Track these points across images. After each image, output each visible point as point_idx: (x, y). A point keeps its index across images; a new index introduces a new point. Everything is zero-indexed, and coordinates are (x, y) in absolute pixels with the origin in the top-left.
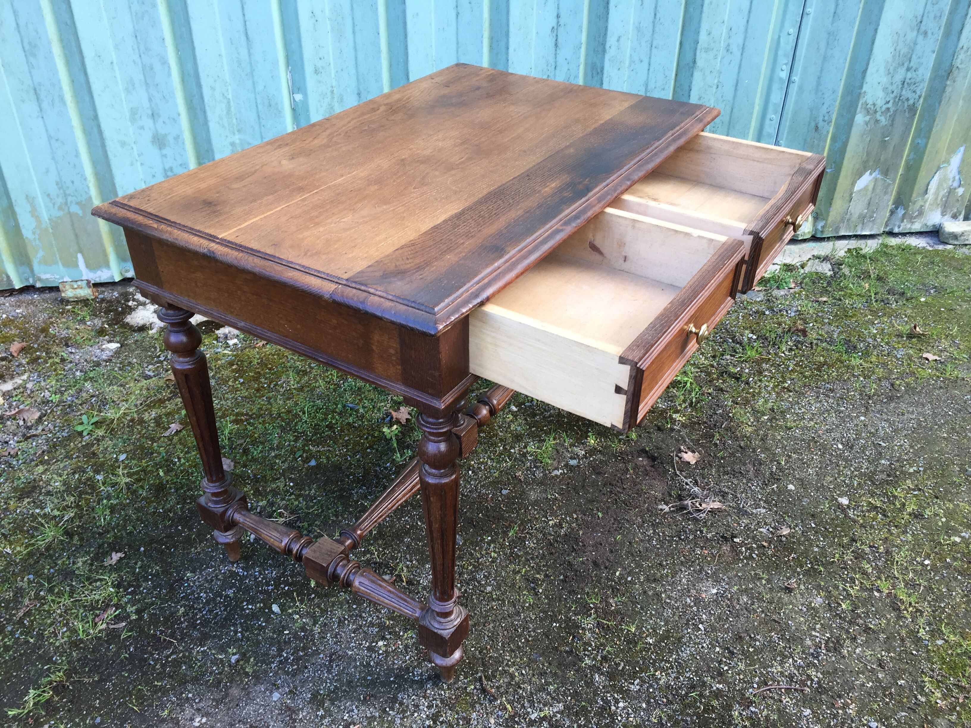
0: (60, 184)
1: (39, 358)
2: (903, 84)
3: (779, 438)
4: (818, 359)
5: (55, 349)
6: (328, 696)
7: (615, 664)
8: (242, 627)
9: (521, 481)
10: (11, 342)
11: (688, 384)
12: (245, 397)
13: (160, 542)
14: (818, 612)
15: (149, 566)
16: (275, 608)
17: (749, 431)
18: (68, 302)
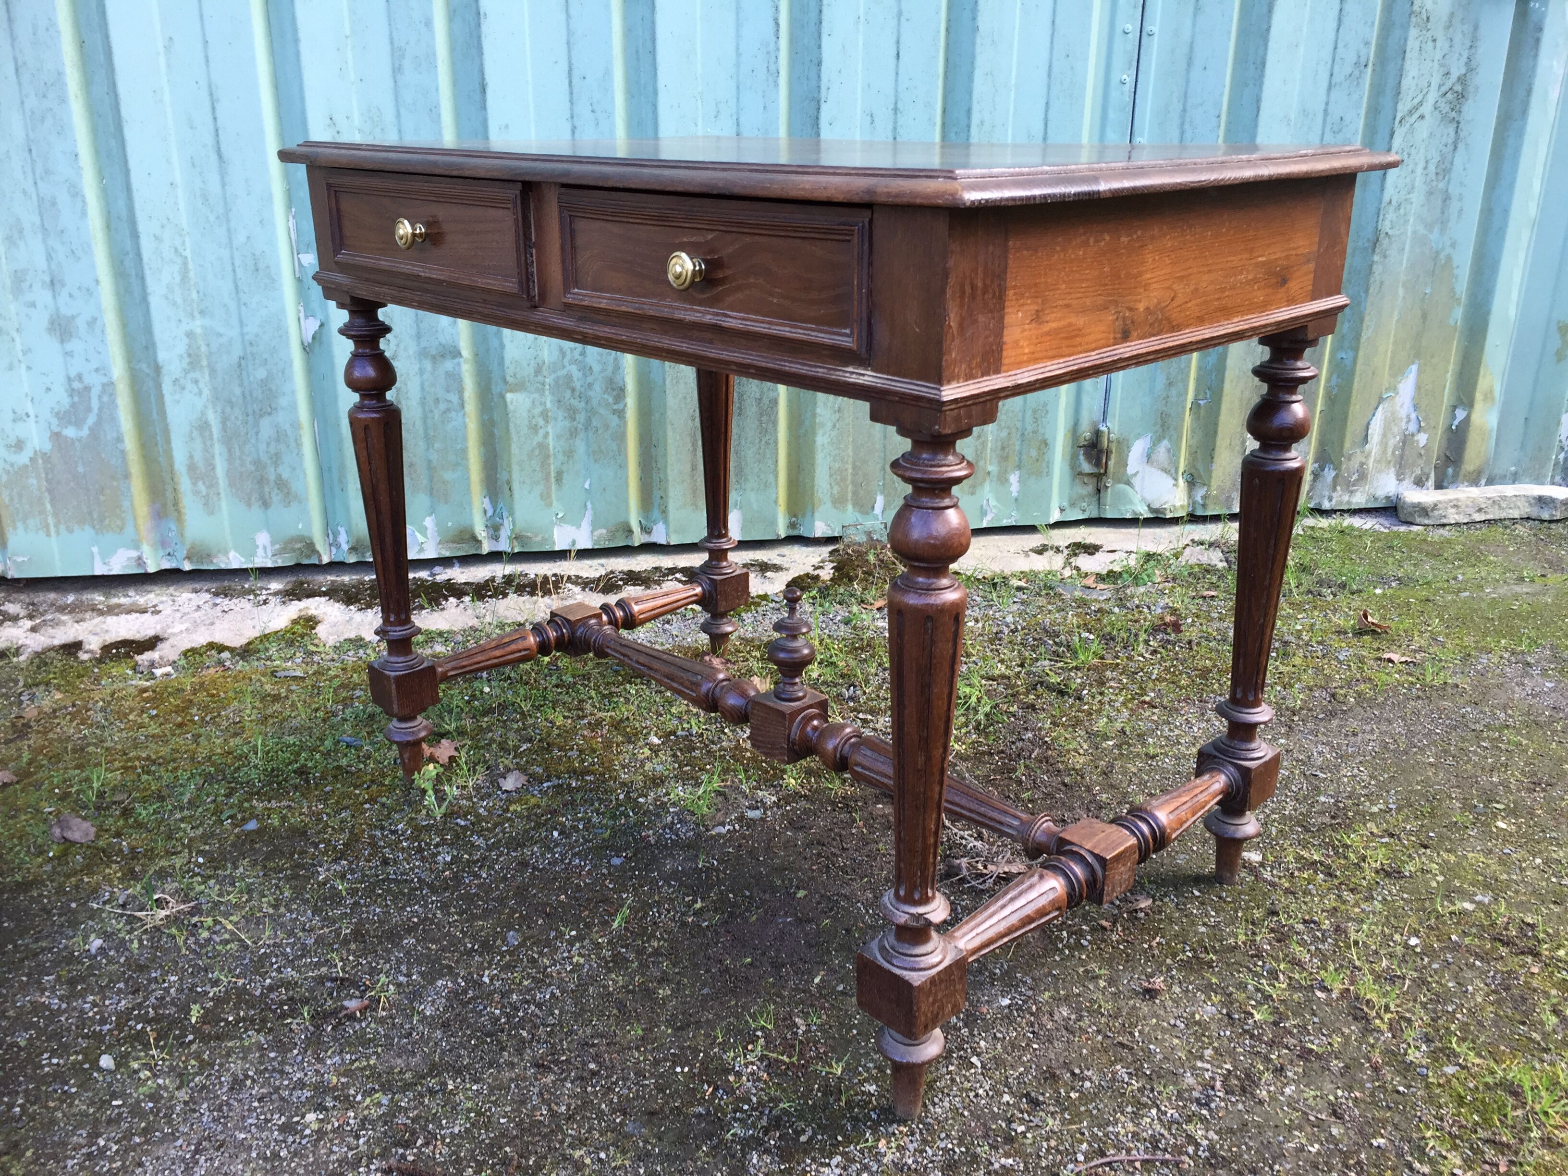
3: (1134, 770)
4: (1202, 663)
7: (795, 1131)
8: (26, 1096)
9: (651, 845)
11: (974, 699)
12: (154, 736)
14: (1207, 1029)
16: (106, 1062)
17: (1080, 761)
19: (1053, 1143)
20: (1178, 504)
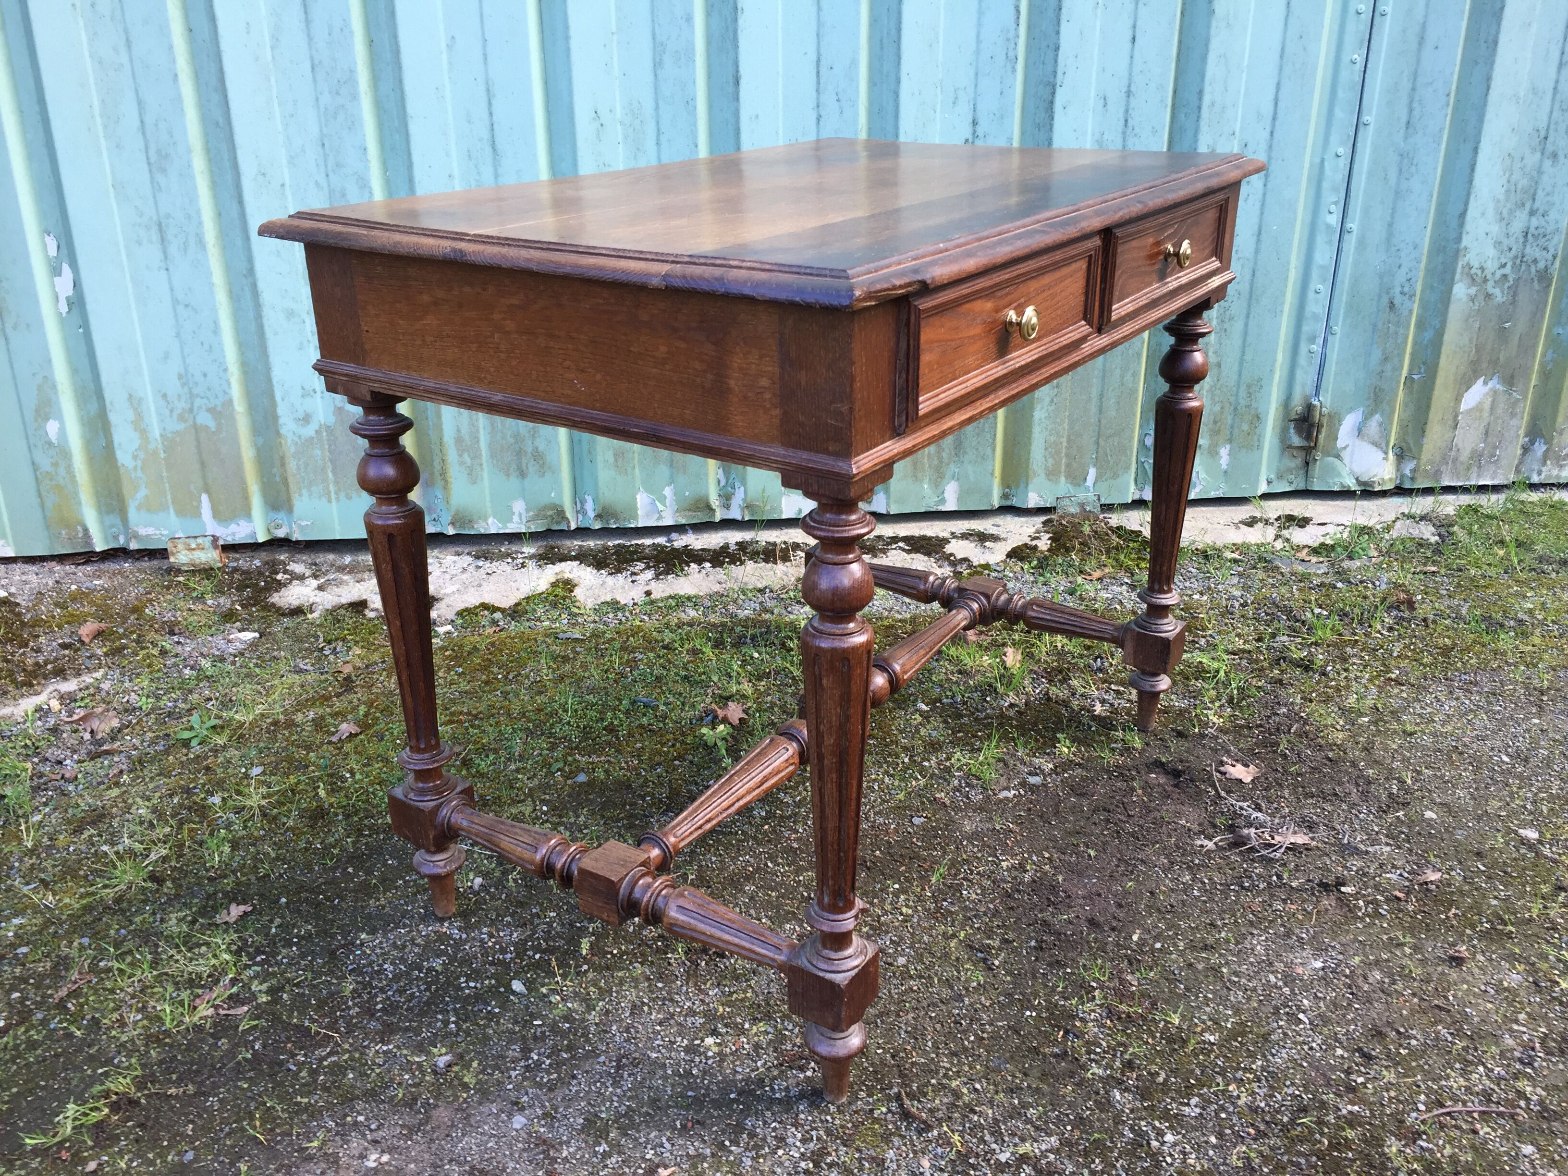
0: (184, 378)
1: (124, 647)
2: (1526, 236)
3: (1395, 747)
4: (1441, 641)
5: (152, 636)
6: (614, 1122)
7: (1149, 1073)
8: (457, 1015)
9: (946, 806)
10: (80, 624)
11: (1222, 673)
12: (466, 692)
13: (316, 891)
14: (1518, 995)
15: (294, 925)
16: (517, 986)
17: (1339, 737)
18: (179, 572)
20: (1387, 477)
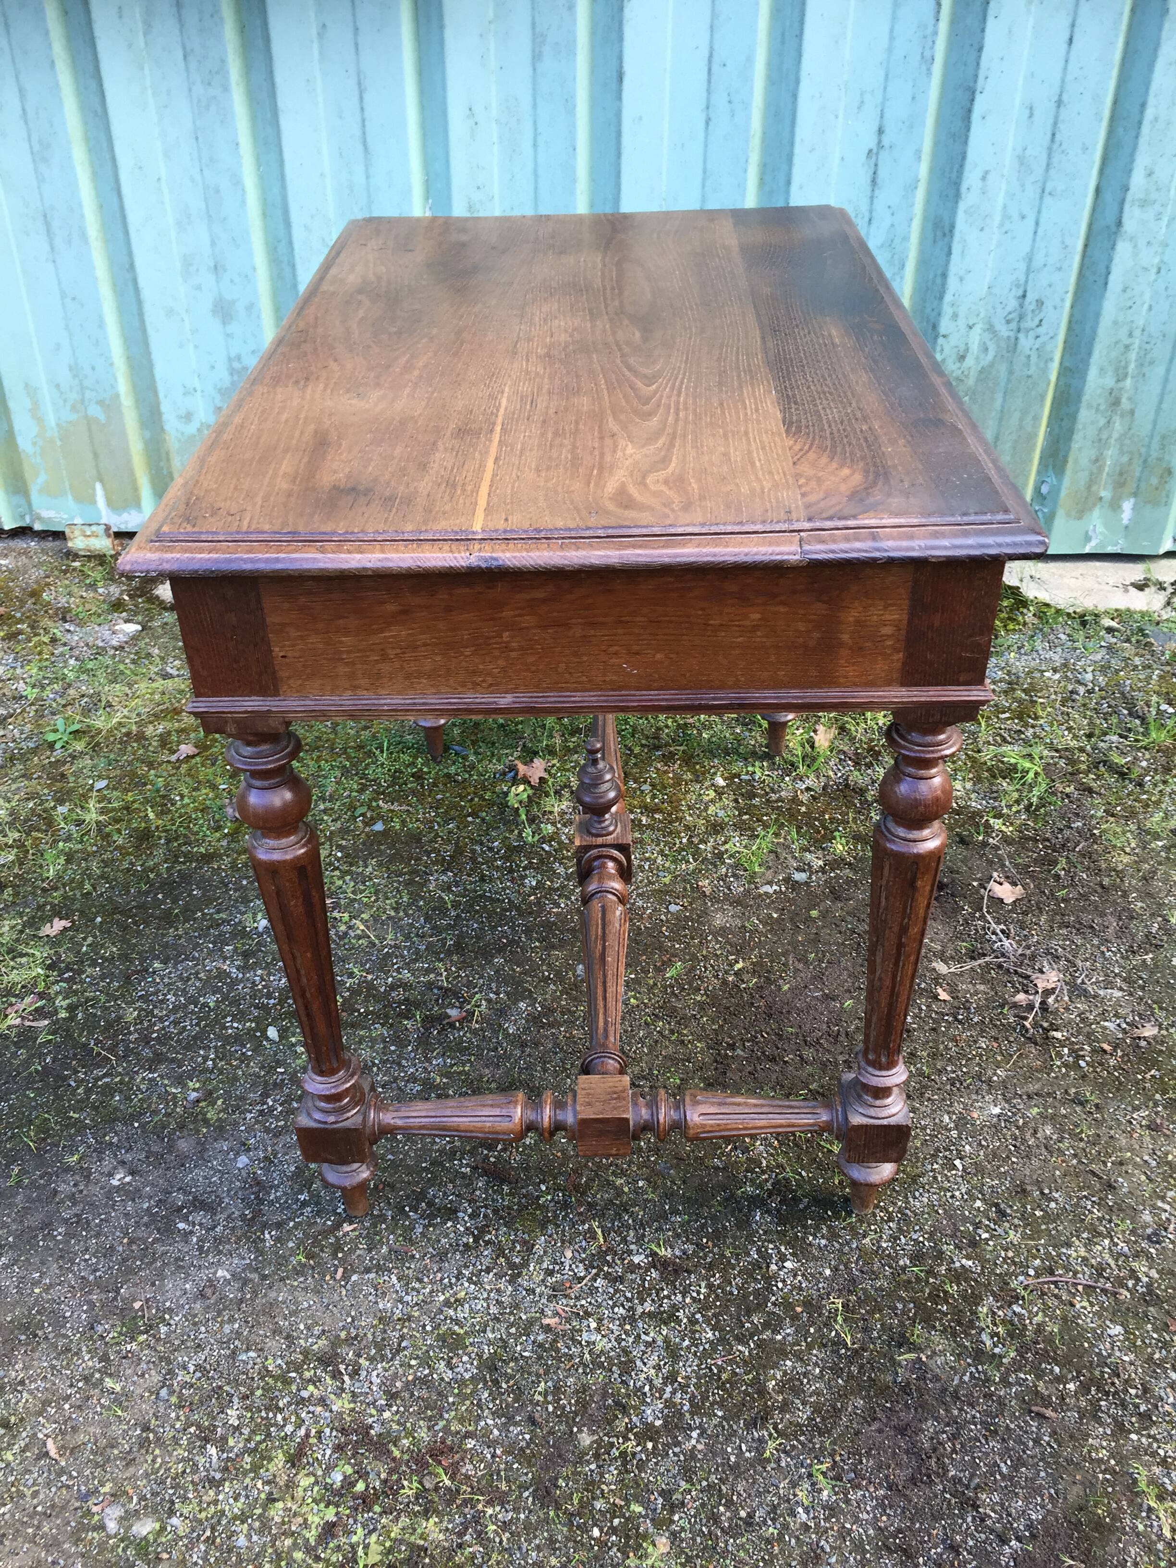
0: (75, 369)
1: (20, 632)
5: (46, 622)
8: (216, 1052)
9: (705, 896)
11: (1031, 775)
13: (128, 914)
15: (102, 946)
16: (272, 1033)
17: (1123, 860)
18: (76, 556)
19: (1010, 1254)
